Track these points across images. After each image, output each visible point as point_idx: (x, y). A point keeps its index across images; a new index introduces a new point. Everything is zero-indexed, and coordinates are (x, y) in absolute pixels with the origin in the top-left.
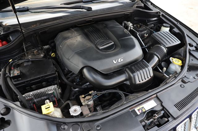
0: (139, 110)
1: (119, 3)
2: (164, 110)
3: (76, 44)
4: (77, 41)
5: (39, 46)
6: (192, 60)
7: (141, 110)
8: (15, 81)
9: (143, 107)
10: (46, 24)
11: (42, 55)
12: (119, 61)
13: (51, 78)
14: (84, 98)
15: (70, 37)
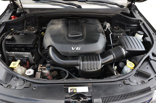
0: (71, 89)
1: (108, 7)
2: (91, 98)
3: (55, 29)
4: (57, 27)
5: (37, 26)
6: (148, 68)
7: (73, 90)
8: (7, 42)
9: (76, 89)
10: (43, 11)
11: (34, 32)
12: (77, 49)
13: (30, 47)
14: (41, 67)
15: (56, 24)
